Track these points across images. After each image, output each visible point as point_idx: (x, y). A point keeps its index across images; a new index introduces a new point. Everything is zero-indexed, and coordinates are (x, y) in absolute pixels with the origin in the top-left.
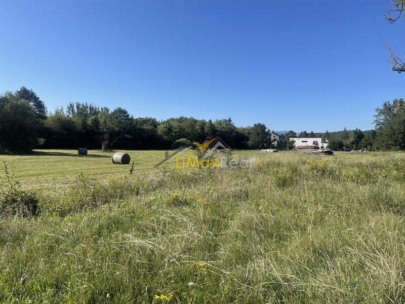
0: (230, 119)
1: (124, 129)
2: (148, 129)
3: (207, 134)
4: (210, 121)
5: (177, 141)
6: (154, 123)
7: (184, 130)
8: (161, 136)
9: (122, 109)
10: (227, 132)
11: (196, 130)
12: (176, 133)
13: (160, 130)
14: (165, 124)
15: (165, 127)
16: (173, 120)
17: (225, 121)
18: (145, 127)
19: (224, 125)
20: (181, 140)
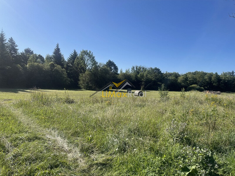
0: (233, 72)
1: (158, 79)
2: (172, 79)
3: (214, 82)
4: (216, 74)
5: (190, 86)
6: (177, 76)
7: (196, 80)
8: (180, 83)
9: (157, 68)
10: (231, 81)
11: (205, 80)
12: (190, 81)
13: (180, 80)
14: (183, 76)
15: (183, 78)
16: (190, 73)
17: (230, 73)
18: (170, 78)
19: (227, 76)
20: (193, 85)
